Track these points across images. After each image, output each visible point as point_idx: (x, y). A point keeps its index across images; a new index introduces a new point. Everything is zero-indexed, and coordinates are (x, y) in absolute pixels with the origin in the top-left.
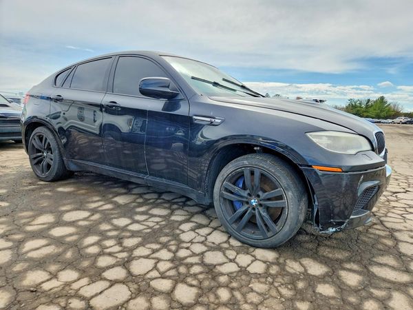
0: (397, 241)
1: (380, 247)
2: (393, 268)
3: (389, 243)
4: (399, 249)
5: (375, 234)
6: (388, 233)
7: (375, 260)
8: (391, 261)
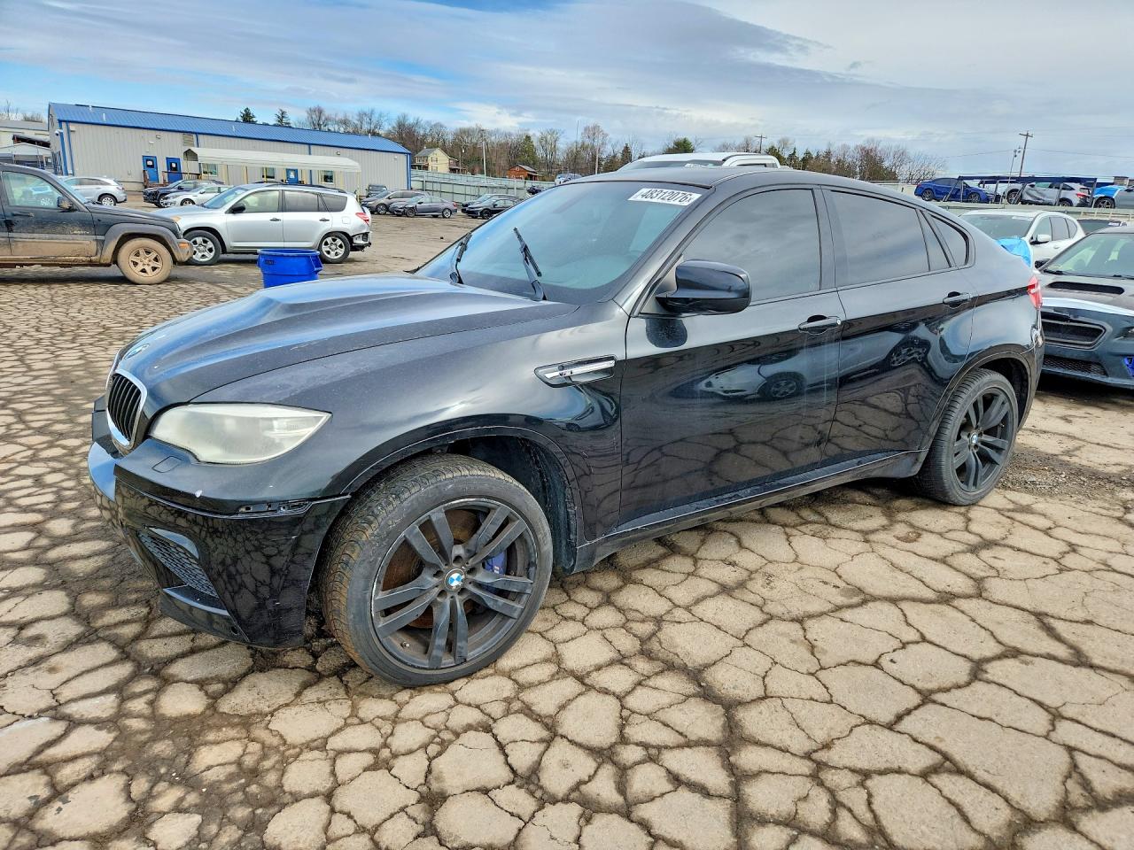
0: (74, 613)
1: (106, 583)
2: (74, 558)
3: (91, 600)
4: (67, 595)
5: (127, 604)
6: (99, 623)
7: (108, 557)
8: (80, 567)
